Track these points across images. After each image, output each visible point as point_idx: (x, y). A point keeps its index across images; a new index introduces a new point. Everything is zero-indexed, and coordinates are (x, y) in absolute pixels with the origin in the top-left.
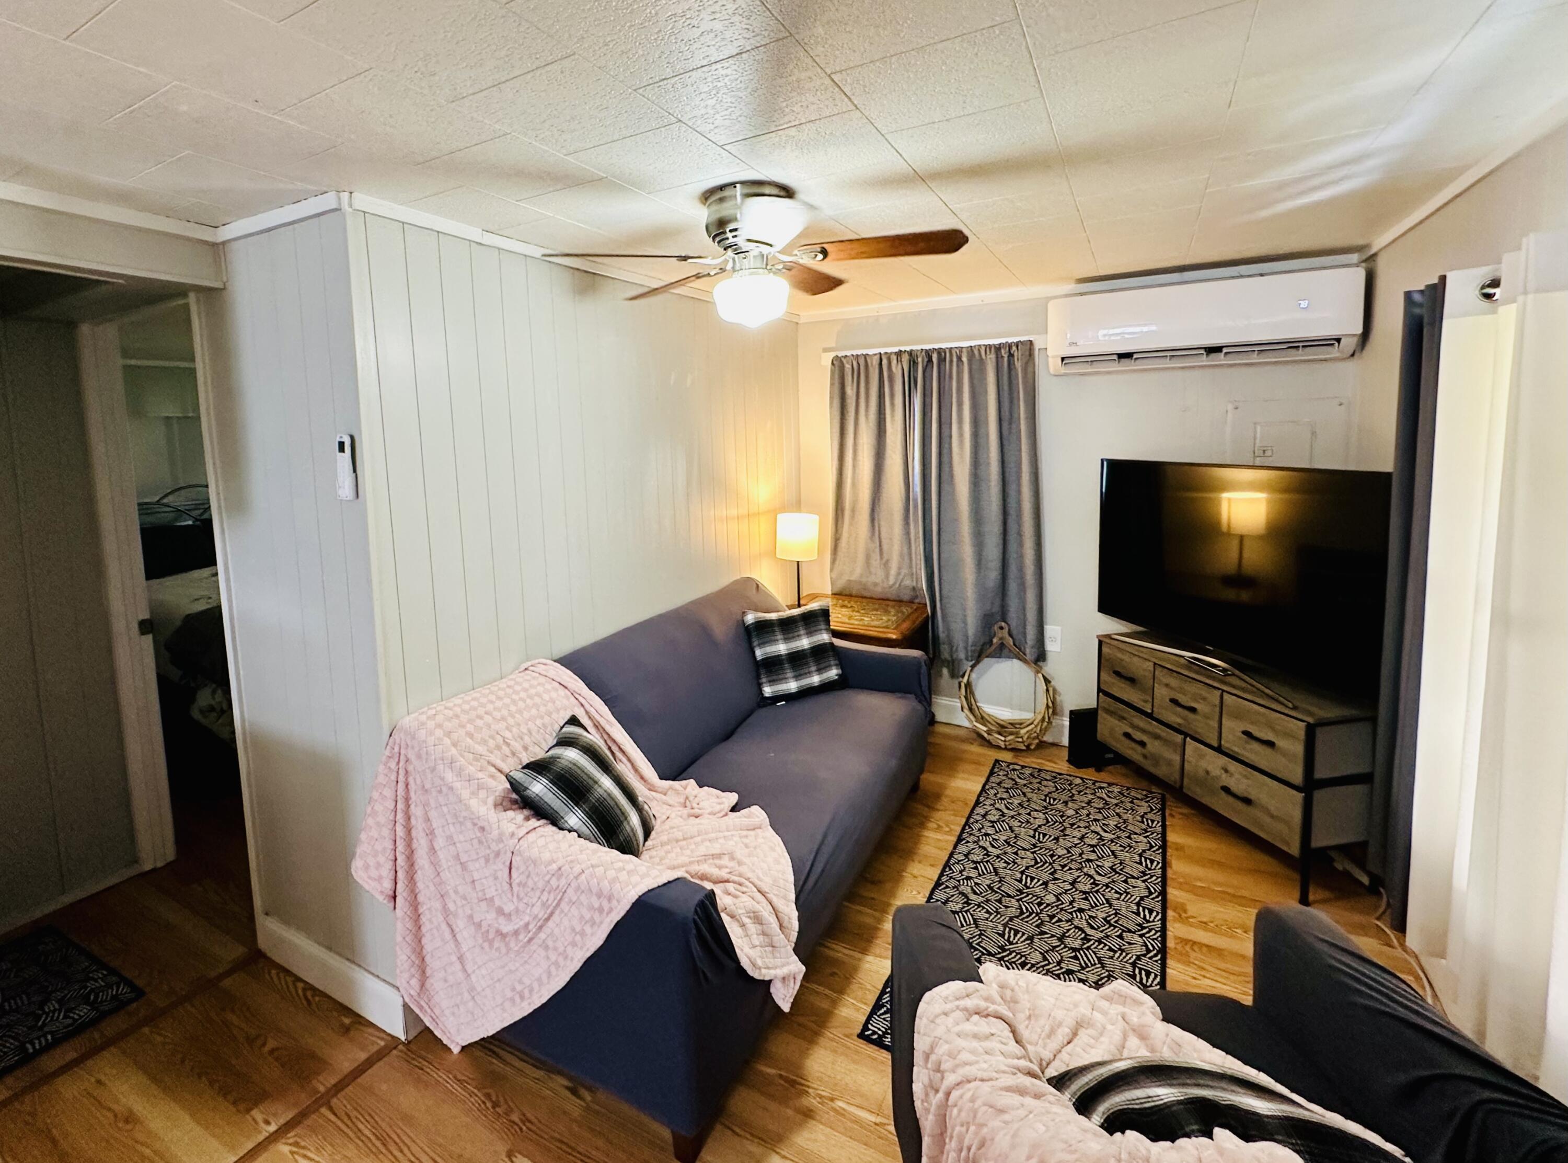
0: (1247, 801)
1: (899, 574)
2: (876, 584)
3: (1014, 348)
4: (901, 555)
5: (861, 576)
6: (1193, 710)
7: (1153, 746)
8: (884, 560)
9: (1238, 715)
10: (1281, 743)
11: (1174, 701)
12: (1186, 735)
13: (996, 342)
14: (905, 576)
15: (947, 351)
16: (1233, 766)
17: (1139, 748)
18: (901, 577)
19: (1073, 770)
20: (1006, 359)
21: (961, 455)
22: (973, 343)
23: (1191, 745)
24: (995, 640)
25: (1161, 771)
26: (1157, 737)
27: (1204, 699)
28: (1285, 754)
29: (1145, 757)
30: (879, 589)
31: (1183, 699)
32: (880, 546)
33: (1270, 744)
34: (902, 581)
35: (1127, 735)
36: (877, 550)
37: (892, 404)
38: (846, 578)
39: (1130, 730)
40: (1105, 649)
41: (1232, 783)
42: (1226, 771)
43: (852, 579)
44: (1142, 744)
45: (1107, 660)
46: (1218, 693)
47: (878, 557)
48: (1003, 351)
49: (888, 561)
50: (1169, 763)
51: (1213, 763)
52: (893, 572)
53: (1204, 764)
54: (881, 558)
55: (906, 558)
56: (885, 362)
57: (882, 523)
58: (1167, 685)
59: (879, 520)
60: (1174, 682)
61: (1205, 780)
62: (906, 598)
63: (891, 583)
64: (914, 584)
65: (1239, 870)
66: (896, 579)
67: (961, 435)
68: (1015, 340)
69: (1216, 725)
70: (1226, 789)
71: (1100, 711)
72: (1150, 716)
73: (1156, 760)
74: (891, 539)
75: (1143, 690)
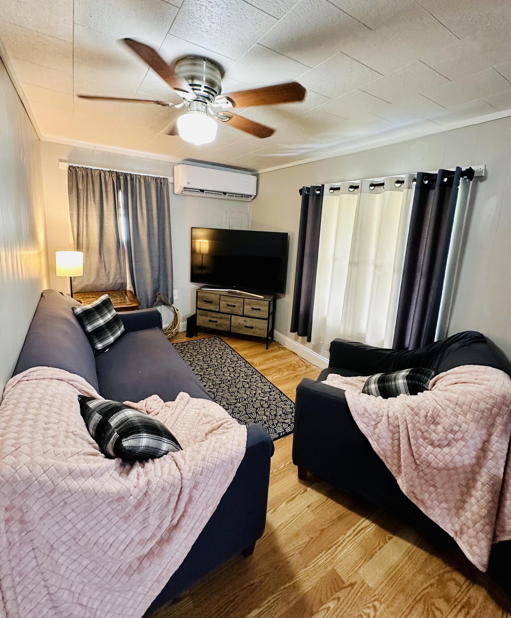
0: (252, 328)
1: (115, 278)
2: (102, 285)
3: (162, 180)
4: (116, 269)
5: (95, 281)
6: (234, 306)
7: (219, 321)
8: (107, 272)
9: (249, 304)
10: (262, 308)
11: (228, 305)
12: (231, 314)
13: (155, 176)
14: (118, 278)
15: (134, 176)
16: (248, 319)
17: (215, 324)
18: (116, 279)
19: (189, 339)
20: (159, 184)
21: (143, 222)
22: (145, 175)
23: (233, 317)
24: (157, 299)
25: (223, 328)
26: (221, 318)
27: (238, 302)
28: (263, 311)
29: (217, 325)
30: (103, 287)
31: (230, 304)
32: (105, 266)
33: (259, 309)
34: (116, 281)
35: (210, 321)
36: (103, 268)
37: (107, 197)
38: (85, 283)
39: (210, 319)
40: (199, 294)
41: (247, 324)
42: (245, 321)
43: (89, 284)
44: (216, 322)
45: (200, 297)
46: (243, 299)
47: (104, 271)
48: (158, 181)
49: (109, 272)
50: (226, 325)
51: (241, 320)
52: (112, 277)
53: (238, 321)
54: (106, 272)
55: (119, 270)
56: (102, 174)
57: (105, 255)
58: (225, 301)
59: (103, 254)
60: (227, 299)
61: (239, 326)
62: (116, 289)
63: (111, 283)
64: (123, 281)
65: (250, 348)
66: (114, 281)
67: (142, 214)
68: (163, 177)
69: (242, 309)
70: (246, 327)
71: (198, 316)
72: (219, 312)
73: (221, 325)
74: (110, 262)
75: (216, 304)
